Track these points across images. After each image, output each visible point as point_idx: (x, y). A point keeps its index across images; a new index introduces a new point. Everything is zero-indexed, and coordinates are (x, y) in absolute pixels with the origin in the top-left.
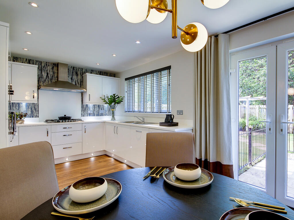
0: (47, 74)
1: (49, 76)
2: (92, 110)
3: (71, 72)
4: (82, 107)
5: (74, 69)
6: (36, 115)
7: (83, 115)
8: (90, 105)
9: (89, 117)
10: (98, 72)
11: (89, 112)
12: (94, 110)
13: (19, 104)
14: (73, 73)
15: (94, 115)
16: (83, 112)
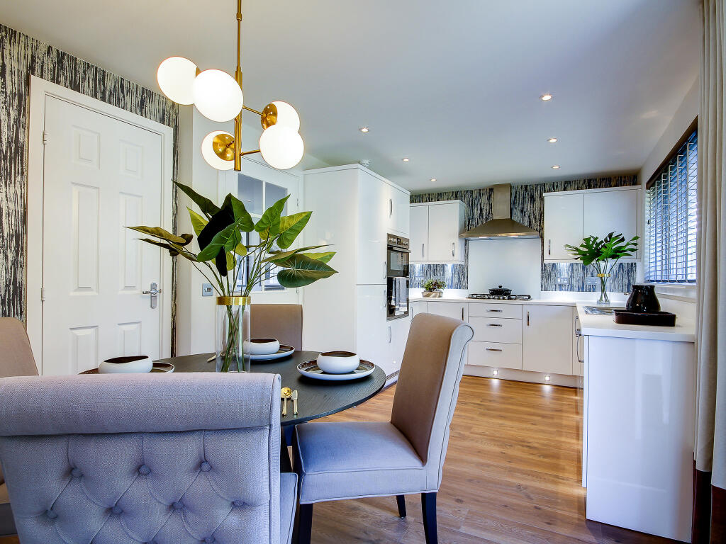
0: (481, 210)
1: (484, 213)
2: (566, 276)
3: (521, 197)
4: (542, 270)
5: (526, 190)
6: (464, 284)
7: (544, 288)
8: (562, 264)
9: (558, 292)
10: (582, 182)
11: (559, 281)
12: (572, 277)
13: (443, 266)
14: (524, 198)
15: (572, 289)
16: (545, 280)
